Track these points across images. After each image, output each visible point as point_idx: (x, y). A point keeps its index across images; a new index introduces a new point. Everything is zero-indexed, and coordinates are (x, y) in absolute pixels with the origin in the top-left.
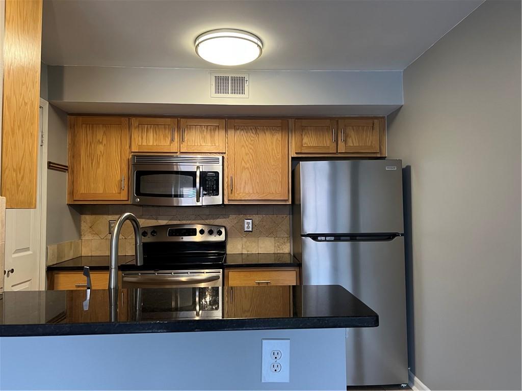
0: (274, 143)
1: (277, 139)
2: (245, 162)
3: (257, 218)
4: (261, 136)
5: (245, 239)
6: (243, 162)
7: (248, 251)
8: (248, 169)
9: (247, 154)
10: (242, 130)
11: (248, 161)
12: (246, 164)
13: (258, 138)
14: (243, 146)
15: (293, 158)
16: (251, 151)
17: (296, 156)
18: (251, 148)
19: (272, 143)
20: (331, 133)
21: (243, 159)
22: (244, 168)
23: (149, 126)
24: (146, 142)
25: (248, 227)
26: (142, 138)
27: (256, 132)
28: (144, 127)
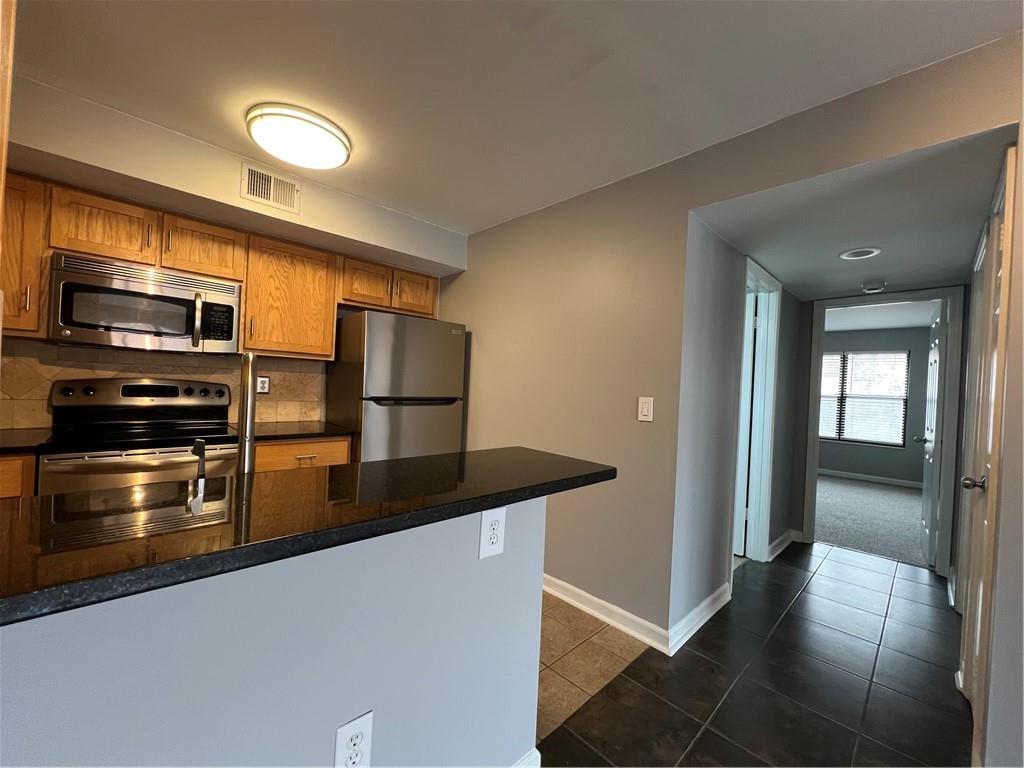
0: (317, 282)
1: (321, 277)
2: (273, 300)
3: (277, 376)
4: (299, 268)
6: (271, 298)
7: (261, 420)
8: (278, 309)
9: (277, 289)
10: (272, 254)
11: (278, 299)
12: (275, 302)
13: (295, 271)
14: (271, 277)
15: (339, 304)
16: (283, 285)
17: (343, 302)
18: (283, 282)
19: (314, 281)
20: (385, 283)
21: (270, 294)
22: (272, 307)
23: (94, 210)
24: (88, 235)
25: (263, 388)
26: (77, 227)
27: (292, 263)
28: (84, 211)
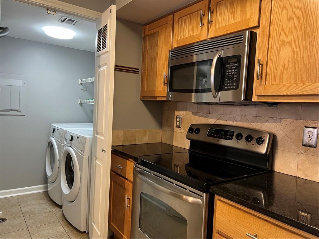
2: (285, 34)
5: (302, 157)
6: (283, 34)
7: (306, 176)
8: (291, 45)
11: (291, 31)
12: (287, 36)
16: (297, 12)
18: (297, 8)
21: (283, 29)
22: (284, 44)
25: (309, 139)
